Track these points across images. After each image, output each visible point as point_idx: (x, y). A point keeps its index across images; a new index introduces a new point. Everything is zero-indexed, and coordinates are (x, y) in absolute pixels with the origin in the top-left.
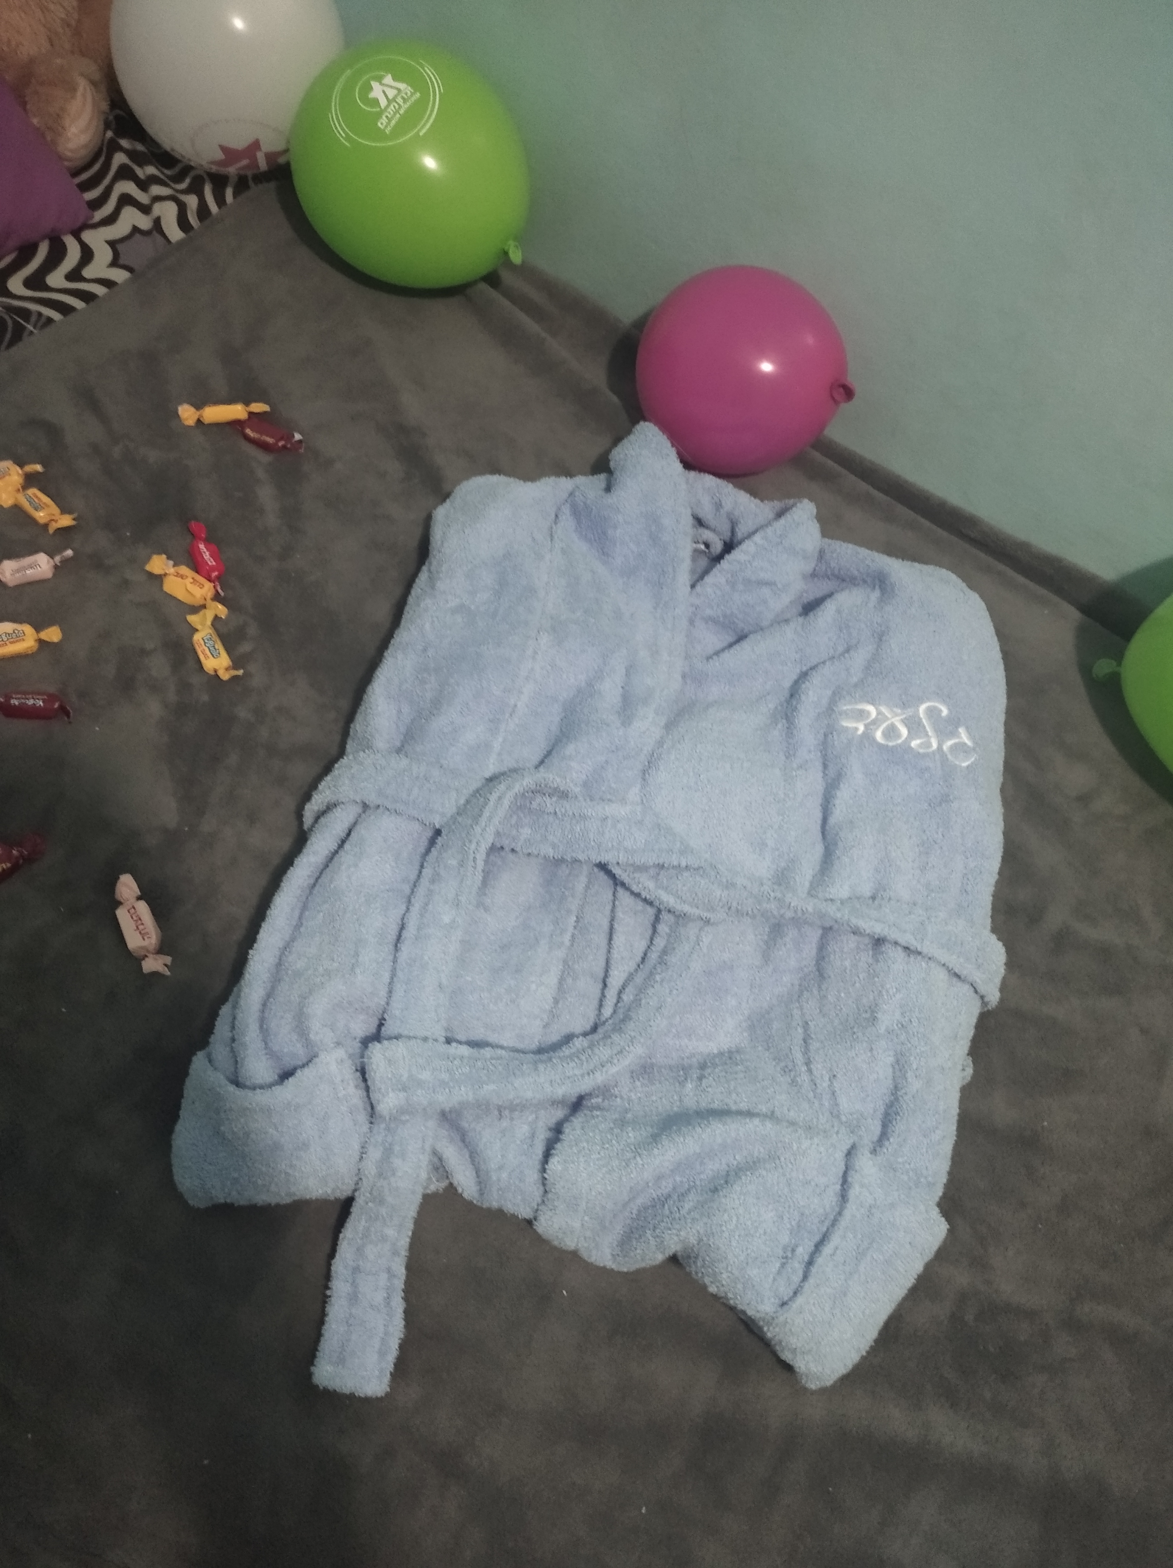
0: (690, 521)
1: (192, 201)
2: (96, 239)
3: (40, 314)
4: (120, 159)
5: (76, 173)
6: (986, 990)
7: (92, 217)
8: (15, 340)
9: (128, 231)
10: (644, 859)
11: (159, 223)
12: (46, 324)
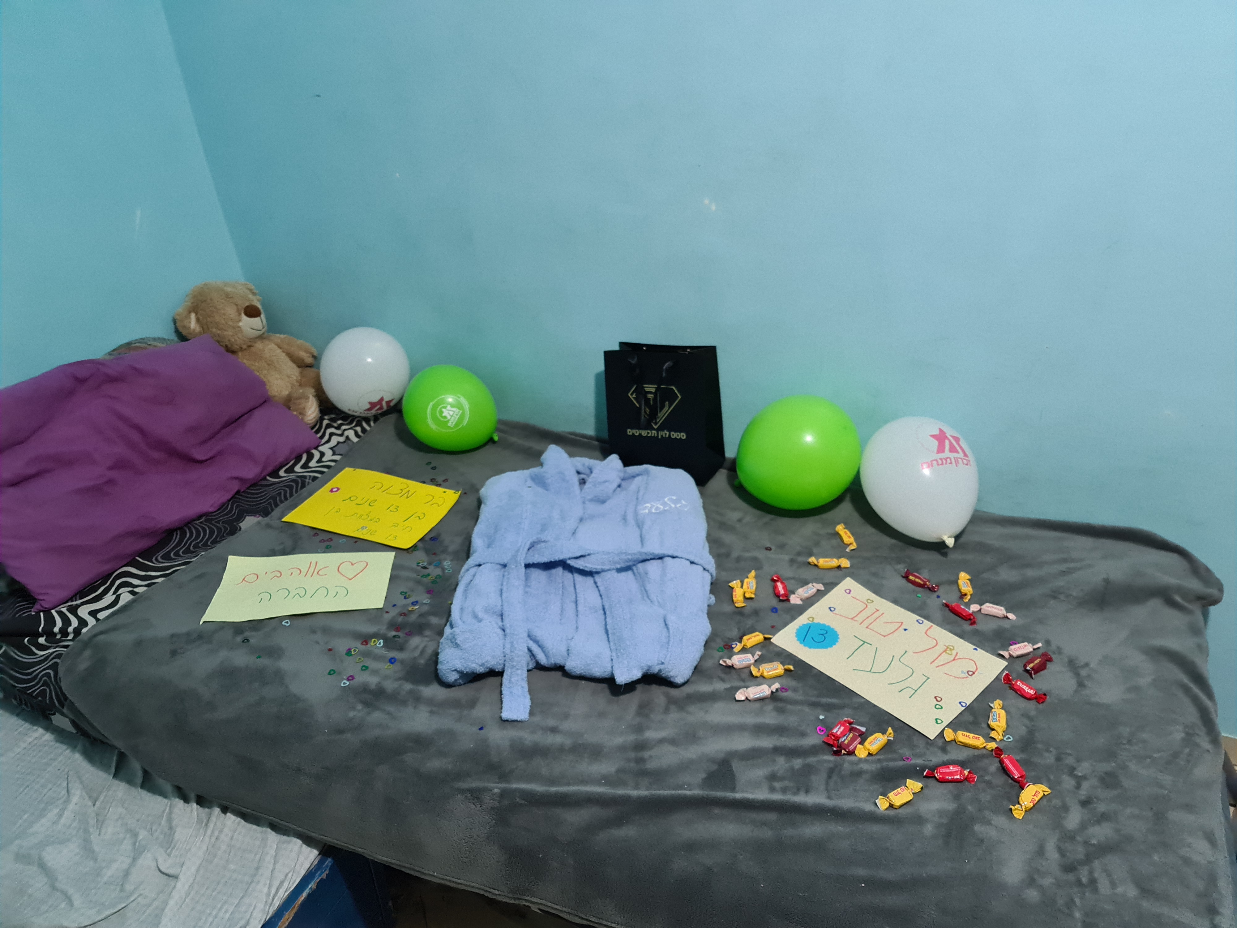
0: (575, 472)
1: (358, 429)
2: (324, 448)
3: (310, 476)
4: (325, 422)
5: (312, 428)
6: (707, 567)
7: (321, 442)
8: (303, 486)
9: (336, 443)
10: (578, 554)
11: (347, 438)
12: (315, 478)
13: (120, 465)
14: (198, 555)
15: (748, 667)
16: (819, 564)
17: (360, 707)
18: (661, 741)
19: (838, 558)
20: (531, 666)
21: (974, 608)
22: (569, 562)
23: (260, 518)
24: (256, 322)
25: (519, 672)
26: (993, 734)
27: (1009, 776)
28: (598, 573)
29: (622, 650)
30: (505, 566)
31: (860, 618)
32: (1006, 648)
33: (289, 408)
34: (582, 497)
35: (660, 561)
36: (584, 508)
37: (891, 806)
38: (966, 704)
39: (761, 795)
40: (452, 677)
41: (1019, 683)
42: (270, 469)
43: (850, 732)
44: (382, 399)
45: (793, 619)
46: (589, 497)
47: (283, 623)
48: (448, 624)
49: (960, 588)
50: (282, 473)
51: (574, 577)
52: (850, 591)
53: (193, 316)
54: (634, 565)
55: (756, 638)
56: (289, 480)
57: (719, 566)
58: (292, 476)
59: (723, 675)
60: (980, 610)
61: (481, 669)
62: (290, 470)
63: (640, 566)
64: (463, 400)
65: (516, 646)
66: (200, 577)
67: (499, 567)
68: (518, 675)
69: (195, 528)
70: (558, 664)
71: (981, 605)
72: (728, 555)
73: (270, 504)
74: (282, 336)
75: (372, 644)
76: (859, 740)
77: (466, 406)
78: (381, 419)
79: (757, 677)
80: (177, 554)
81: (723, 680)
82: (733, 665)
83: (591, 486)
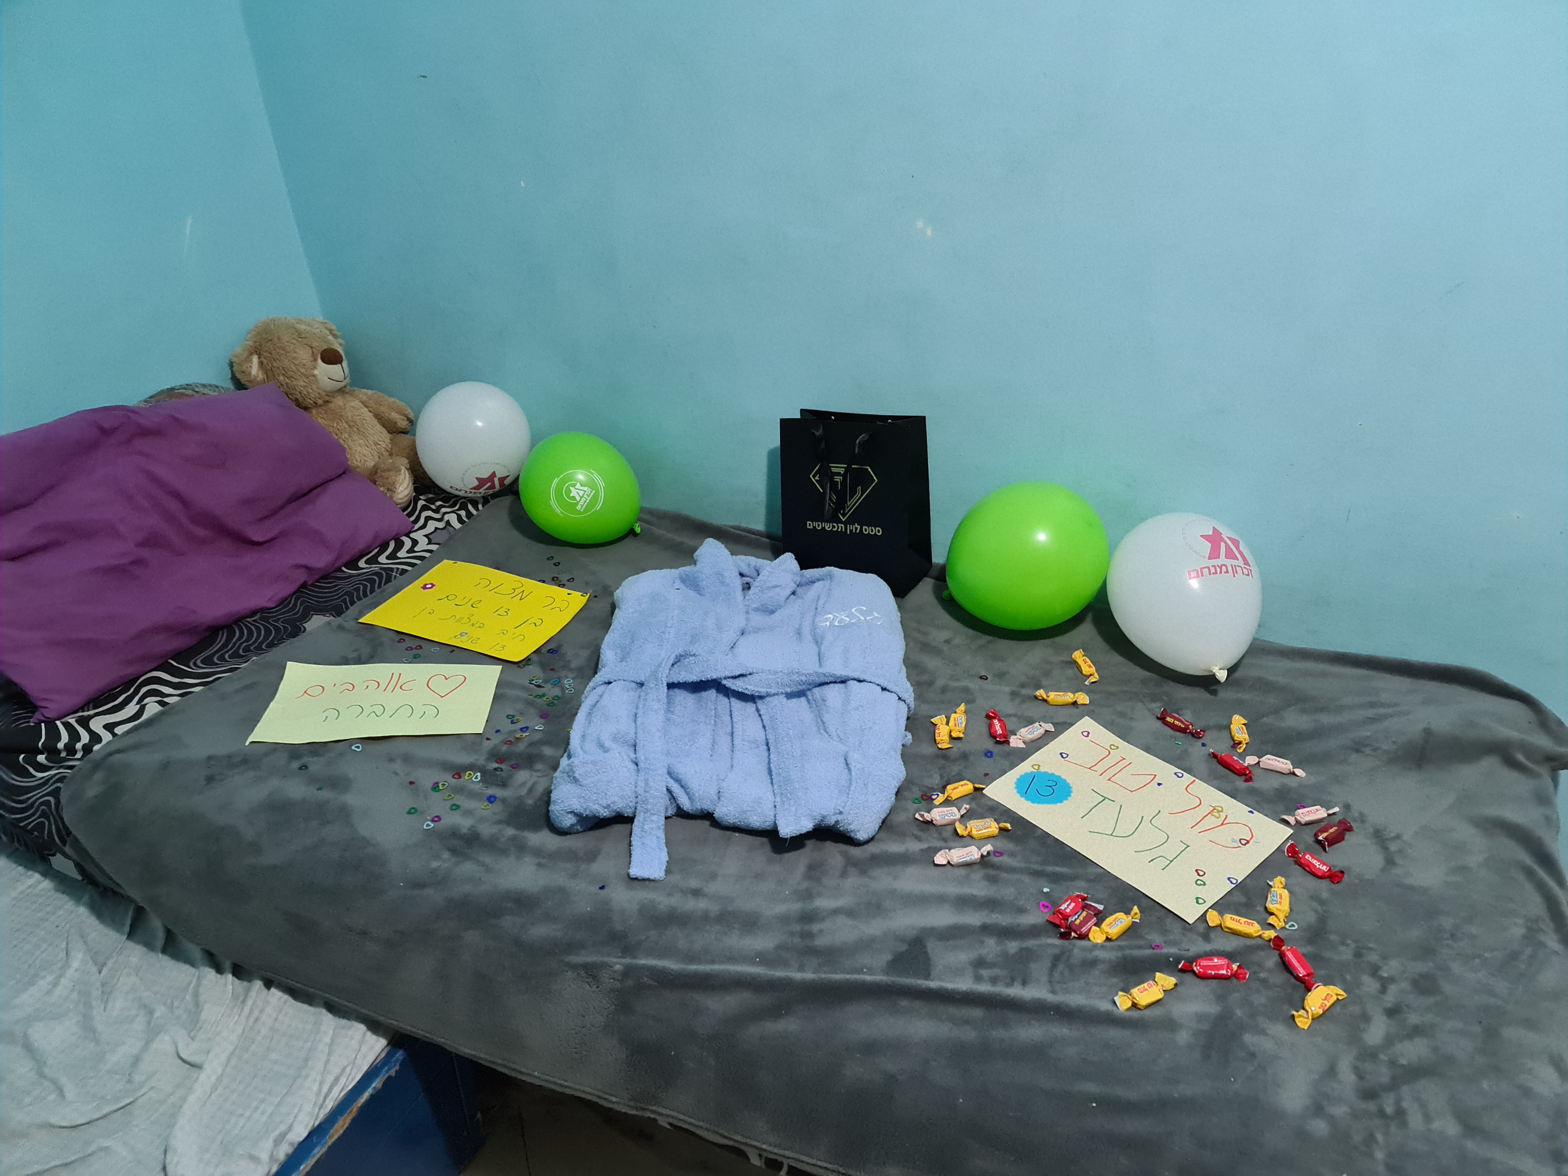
0: (737, 574)
1: (463, 513)
2: (418, 536)
3: (398, 569)
4: (421, 503)
6: (904, 696)
7: (414, 527)
8: (389, 580)
9: (433, 530)
10: (737, 673)
11: (448, 523)
12: (404, 572)
13: (152, 541)
14: (250, 659)
15: (952, 823)
16: (1049, 699)
17: (446, 855)
18: (836, 912)
19: (1074, 692)
20: (669, 814)
21: (1251, 760)
22: (724, 682)
23: (332, 618)
24: (335, 371)
25: (654, 818)
26: (1272, 920)
27: (1292, 974)
28: (761, 698)
29: (789, 795)
30: (641, 685)
31: (1100, 768)
32: (1291, 811)
33: (375, 483)
34: (746, 605)
35: (842, 685)
36: (747, 620)
37: (1134, 1005)
38: (1237, 880)
39: (964, 984)
40: (568, 821)
41: (1307, 856)
42: (346, 558)
43: (1083, 910)
44: (494, 475)
45: (1013, 766)
46: (754, 606)
47: (353, 748)
48: (566, 754)
49: (1233, 734)
50: (362, 564)
51: (730, 702)
52: (1089, 733)
53: (255, 359)
54: (809, 690)
55: (964, 788)
56: (370, 573)
57: (918, 697)
58: (375, 567)
59: (919, 833)
60: (1258, 763)
61: (605, 812)
62: (373, 560)
63: (816, 690)
64: (596, 476)
65: (651, 784)
66: (248, 687)
67: (634, 685)
68: (653, 821)
69: (247, 626)
70: (705, 810)
71: (1260, 757)
72: (930, 684)
73: (345, 601)
74: (370, 392)
75: (466, 778)
76: (1094, 920)
77: (601, 484)
78: (492, 502)
79: (963, 836)
80: (222, 658)
81: (919, 839)
82: (932, 820)
83: (757, 591)
